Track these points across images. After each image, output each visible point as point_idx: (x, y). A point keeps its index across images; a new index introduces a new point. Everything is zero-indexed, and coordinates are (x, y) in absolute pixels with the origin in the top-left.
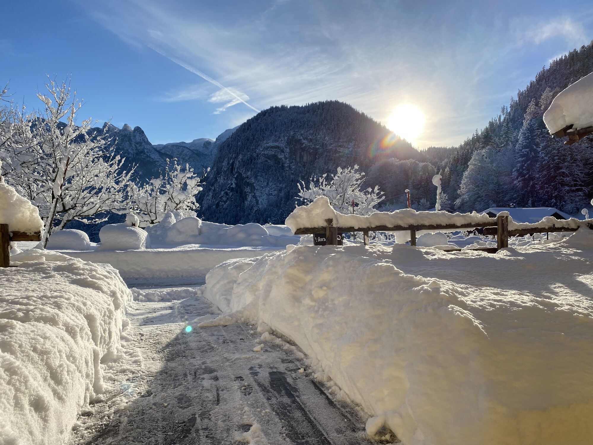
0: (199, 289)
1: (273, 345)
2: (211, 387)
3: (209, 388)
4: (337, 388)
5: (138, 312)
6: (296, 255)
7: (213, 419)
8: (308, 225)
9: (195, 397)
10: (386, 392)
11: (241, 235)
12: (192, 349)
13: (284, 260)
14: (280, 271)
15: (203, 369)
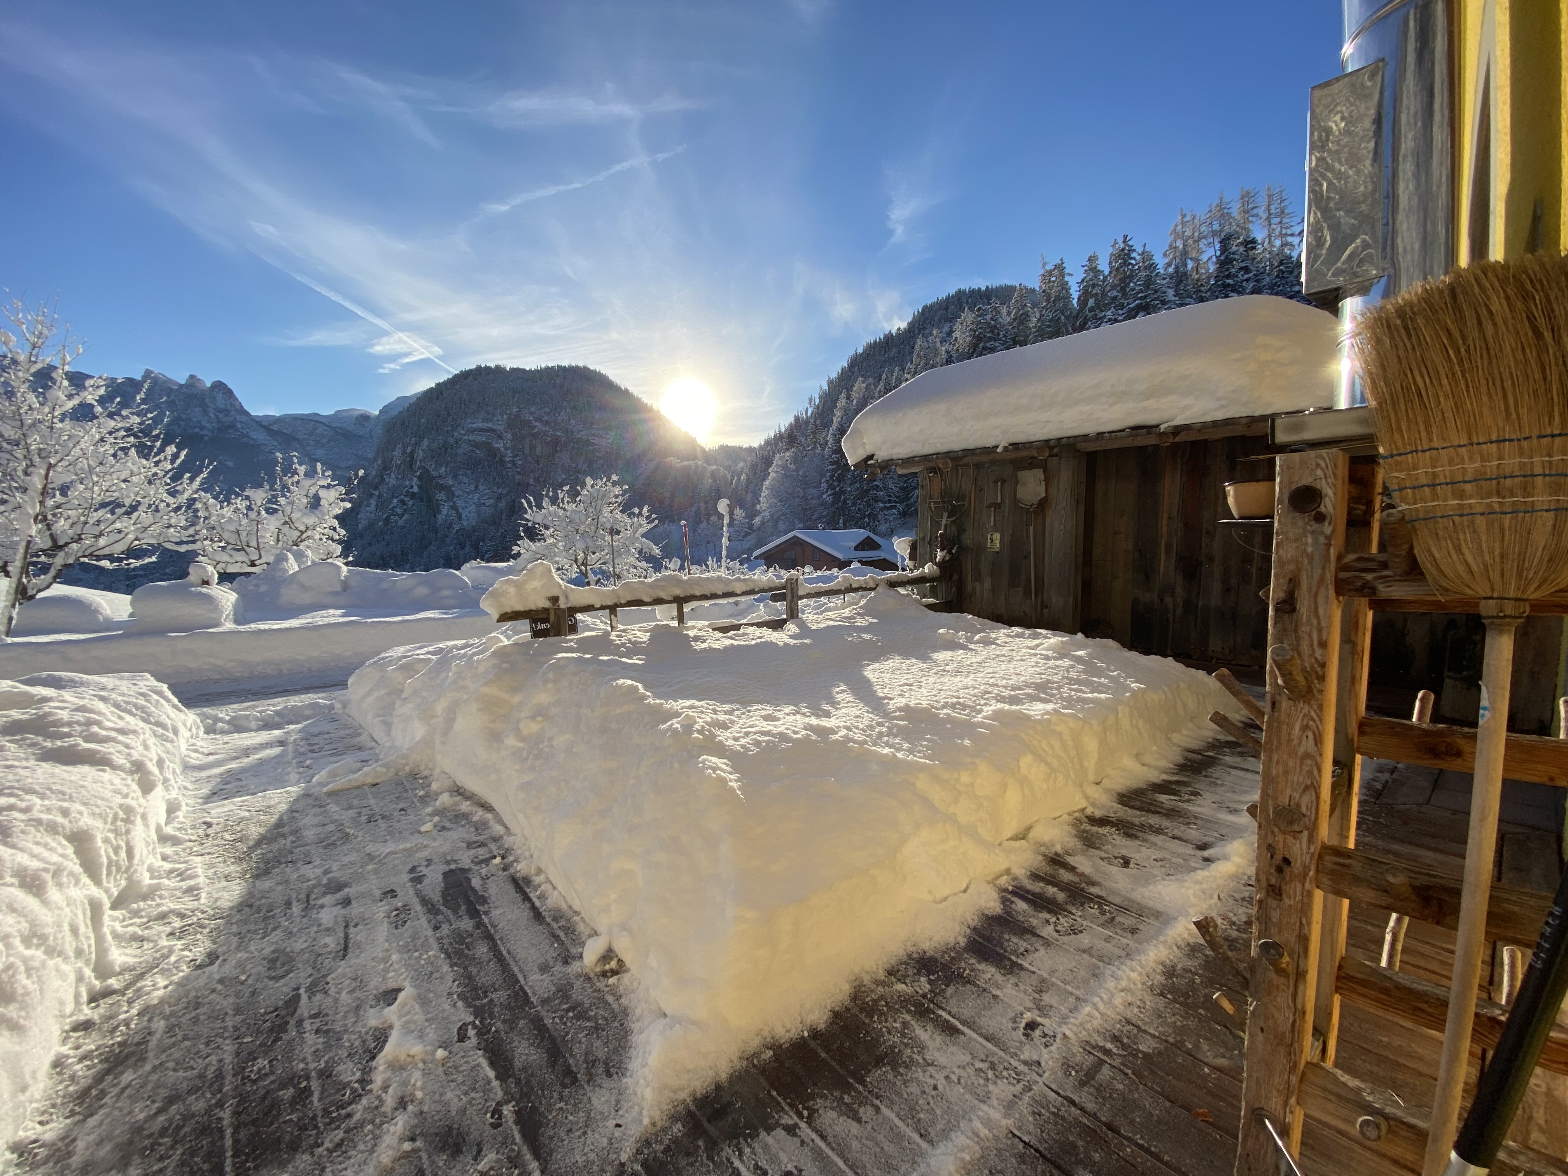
0: (337, 698)
1: (456, 816)
2: (336, 922)
3: (331, 925)
4: (549, 886)
6: (495, 661)
7: (332, 991)
8: (520, 607)
9: (302, 950)
10: (613, 896)
11: (422, 591)
12: (307, 845)
15: (324, 886)
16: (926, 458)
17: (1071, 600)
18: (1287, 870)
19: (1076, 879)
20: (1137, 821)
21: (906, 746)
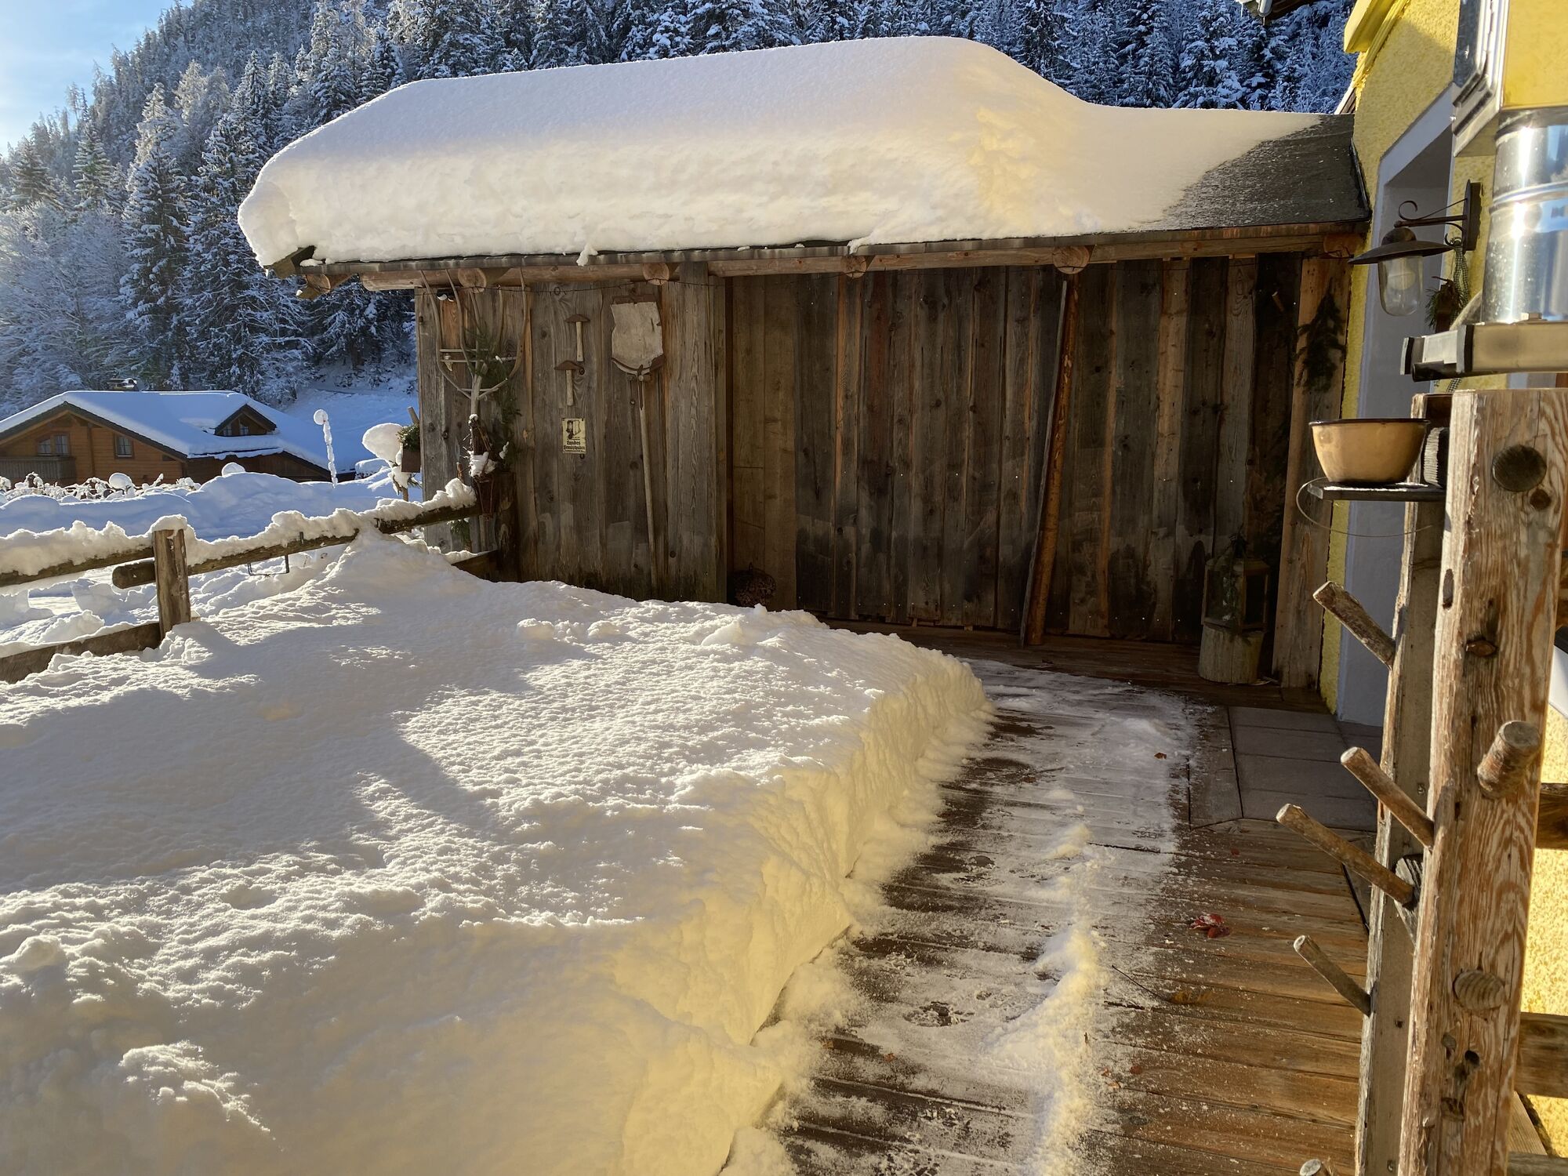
16: (432, 263)
17: (713, 540)
18: (1474, 1074)
19: (886, 1070)
20: (926, 931)
21: (570, 896)
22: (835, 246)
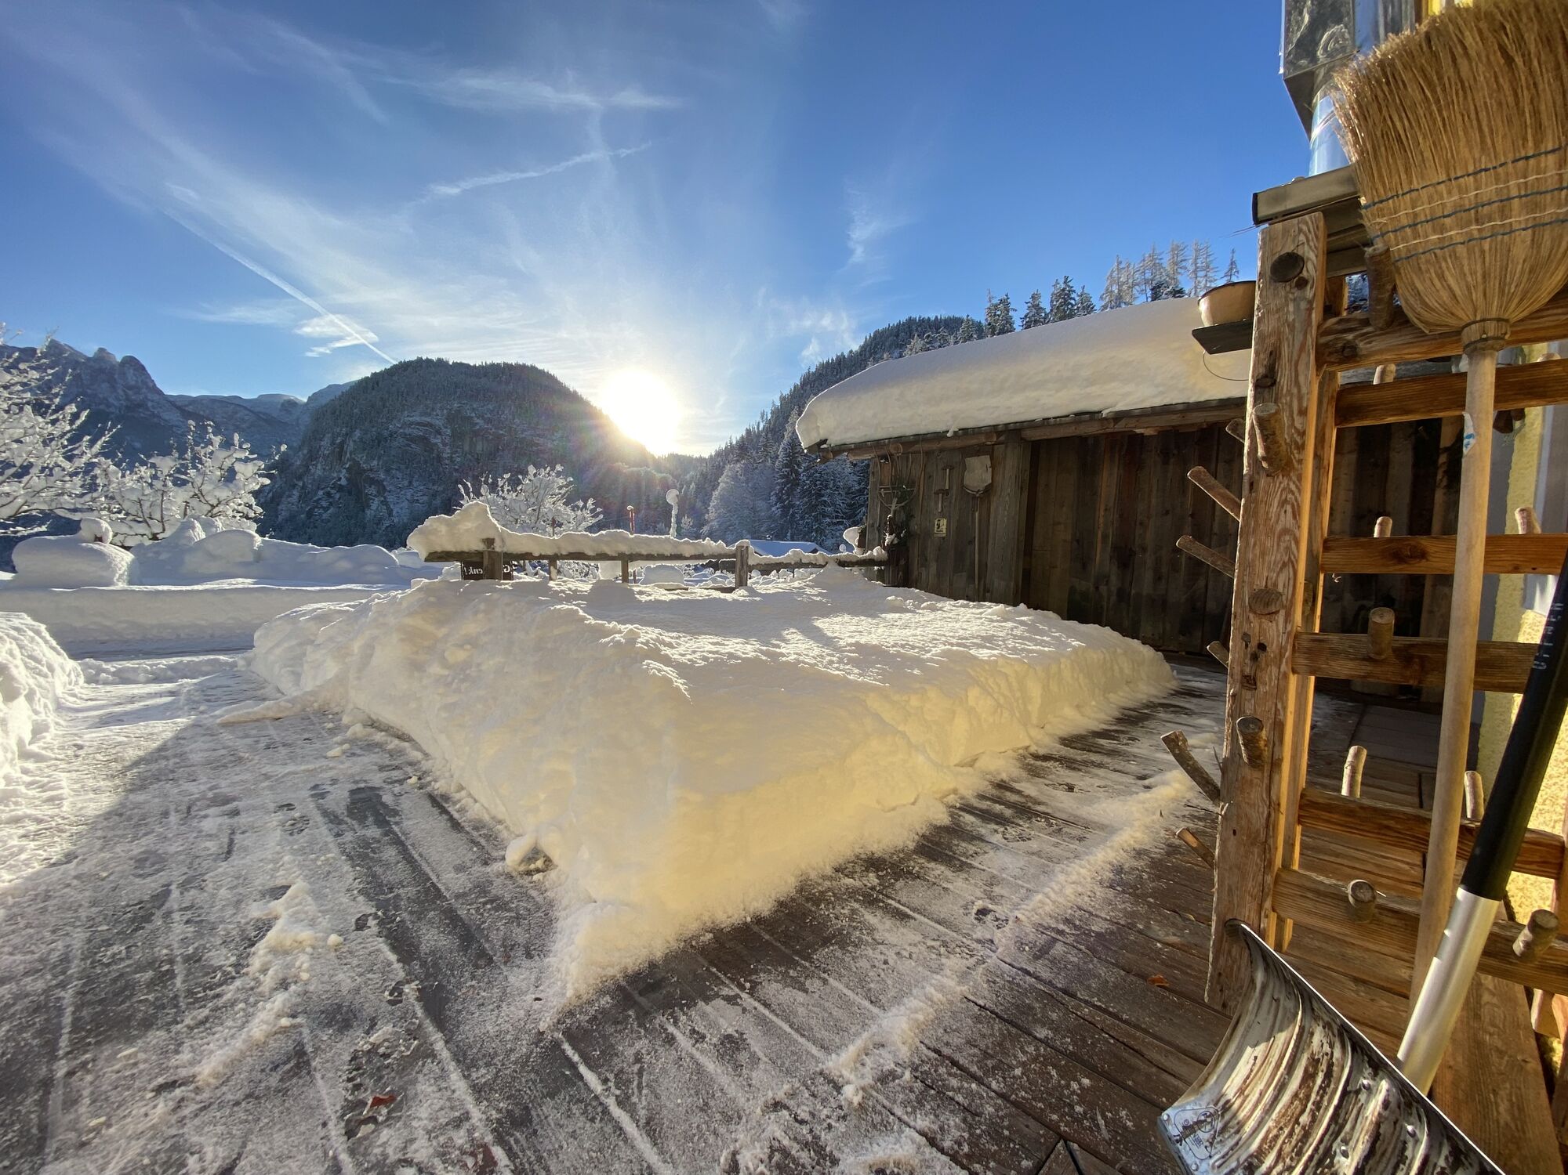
0: (243, 658)
1: (368, 745)
2: (220, 830)
3: (214, 832)
4: (470, 800)
5: (90, 703)
6: (421, 595)
7: (210, 887)
8: (450, 547)
9: (177, 852)
10: (542, 796)
11: (345, 565)
12: (192, 765)
13: (400, 603)
14: (392, 621)
15: (208, 799)
16: (878, 444)
17: (1012, 584)
18: (1262, 656)
20: (1079, 758)
21: (856, 671)
22: (1093, 415)
